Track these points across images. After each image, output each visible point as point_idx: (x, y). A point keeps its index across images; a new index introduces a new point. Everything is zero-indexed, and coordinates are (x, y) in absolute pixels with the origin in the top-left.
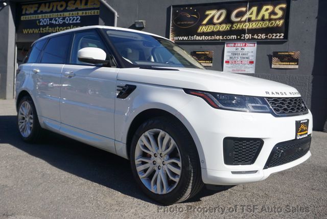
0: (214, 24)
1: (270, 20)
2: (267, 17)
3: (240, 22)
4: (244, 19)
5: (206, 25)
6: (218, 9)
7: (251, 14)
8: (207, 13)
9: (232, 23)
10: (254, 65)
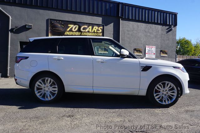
0: (73, 32)
1: (97, 33)
2: (96, 31)
3: (85, 32)
4: (86, 31)
5: (69, 31)
6: (75, 25)
7: (89, 29)
8: (69, 25)
9: (82, 32)
10: (155, 55)
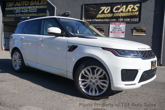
0: (105, 14)
1: (132, 12)
2: (130, 10)
3: (118, 13)
4: (119, 11)
5: (100, 14)
6: (107, 7)
7: (123, 9)
8: (101, 8)
9: (114, 13)
10: (124, 34)
